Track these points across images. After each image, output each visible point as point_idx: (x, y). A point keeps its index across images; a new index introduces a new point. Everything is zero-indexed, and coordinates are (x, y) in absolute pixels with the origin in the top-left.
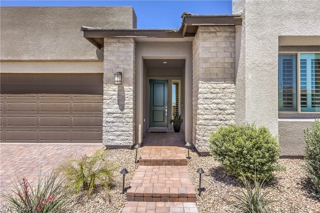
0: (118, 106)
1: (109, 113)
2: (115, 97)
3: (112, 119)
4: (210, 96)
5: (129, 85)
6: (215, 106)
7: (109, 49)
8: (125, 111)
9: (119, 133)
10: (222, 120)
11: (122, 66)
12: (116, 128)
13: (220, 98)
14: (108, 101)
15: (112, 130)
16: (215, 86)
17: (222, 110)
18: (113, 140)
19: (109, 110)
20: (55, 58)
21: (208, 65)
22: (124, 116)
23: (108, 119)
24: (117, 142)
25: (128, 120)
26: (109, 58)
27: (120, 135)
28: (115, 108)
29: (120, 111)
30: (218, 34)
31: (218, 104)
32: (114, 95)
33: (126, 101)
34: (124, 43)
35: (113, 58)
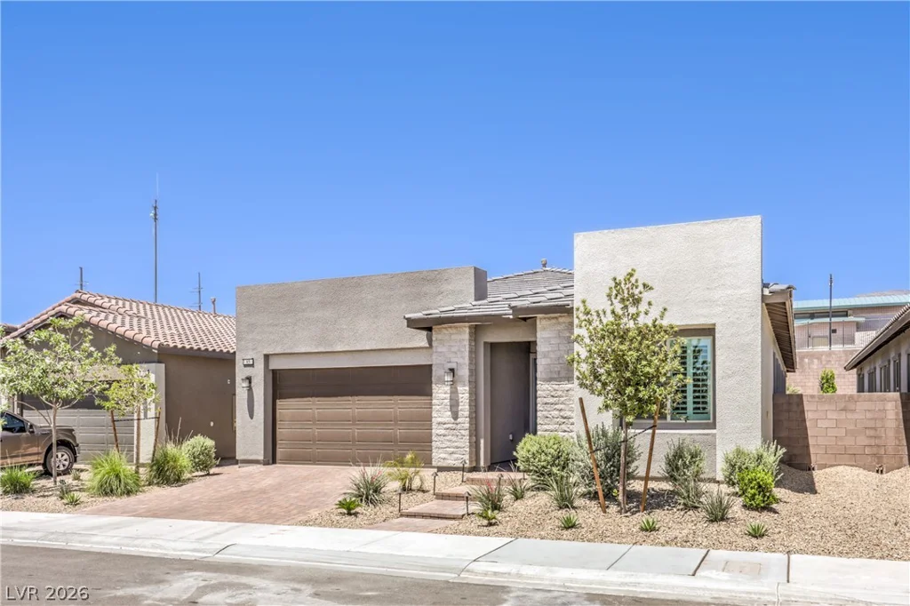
0: (450, 413)
1: (439, 423)
2: (447, 401)
3: (443, 432)
4: (552, 400)
5: (464, 385)
6: (557, 412)
7: (440, 337)
8: (459, 420)
9: (452, 450)
10: (565, 431)
11: (453, 360)
12: (449, 444)
13: (562, 403)
14: (438, 407)
15: (444, 446)
16: (556, 387)
17: (565, 418)
18: (444, 459)
19: (440, 420)
20: (374, 347)
21: (548, 361)
22: (459, 426)
23: (438, 432)
24: (450, 461)
25: (463, 432)
26: (439, 350)
27: (453, 453)
28: (446, 416)
29: (453, 421)
30: (561, 320)
31: (561, 410)
32: (445, 399)
33: (460, 407)
34: (456, 327)
35: (444, 349)
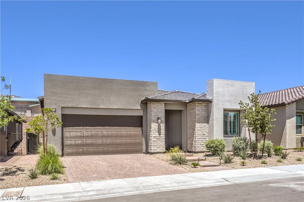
0: (158, 133)
1: (154, 137)
2: (157, 129)
3: (155, 140)
4: (200, 129)
5: (163, 124)
6: (202, 133)
7: (154, 106)
8: (161, 136)
9: (159, 146)
10: (204, 138)
11: (159, 114)
12: (157, 144)
13: (203, 130)
14: (154, 131)
15: (156, 145)
16: (201, 125)
17: (204, 134)
18: (156, 149)
19: (154, 135)
21: (199, 117)
22: (161, 138)
23: (154, 140)
24: (158, 150)
25: (162, 140)
26: (154, 111)
27: (159, 147)
28: (157, 134)
29: (159, 136)
31: (202, 132)
32: (156, 128)
33: (161, 131)
34: (160, 103)
35: (156, 111)
